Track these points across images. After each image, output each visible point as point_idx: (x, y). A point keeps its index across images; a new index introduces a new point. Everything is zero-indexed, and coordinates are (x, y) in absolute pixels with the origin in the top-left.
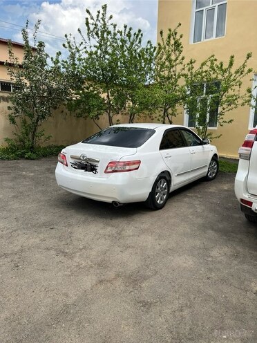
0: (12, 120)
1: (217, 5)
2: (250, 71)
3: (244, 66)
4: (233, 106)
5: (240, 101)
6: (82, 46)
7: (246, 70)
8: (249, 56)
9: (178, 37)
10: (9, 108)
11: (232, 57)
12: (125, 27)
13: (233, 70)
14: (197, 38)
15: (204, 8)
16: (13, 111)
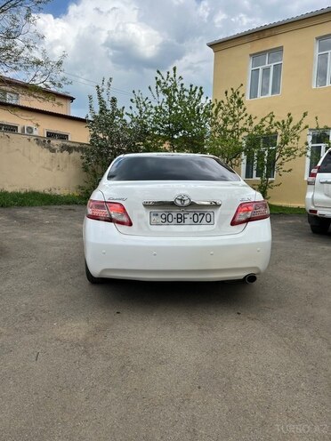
0: (86, 169)
1: (272, 65)
2: (306, 127)
3: (300, 123)
4: (292, 157)
5: (299, 152)
6: (148, 101)
7: (303, 126)
8: (305, 114)
9: (240, 95)
10: (82, 158)
11: (289, 115)
12: (191, 86)
13: (291, 126)
14: (253, 94)
15: (259, 67)
16: (85, 160)
